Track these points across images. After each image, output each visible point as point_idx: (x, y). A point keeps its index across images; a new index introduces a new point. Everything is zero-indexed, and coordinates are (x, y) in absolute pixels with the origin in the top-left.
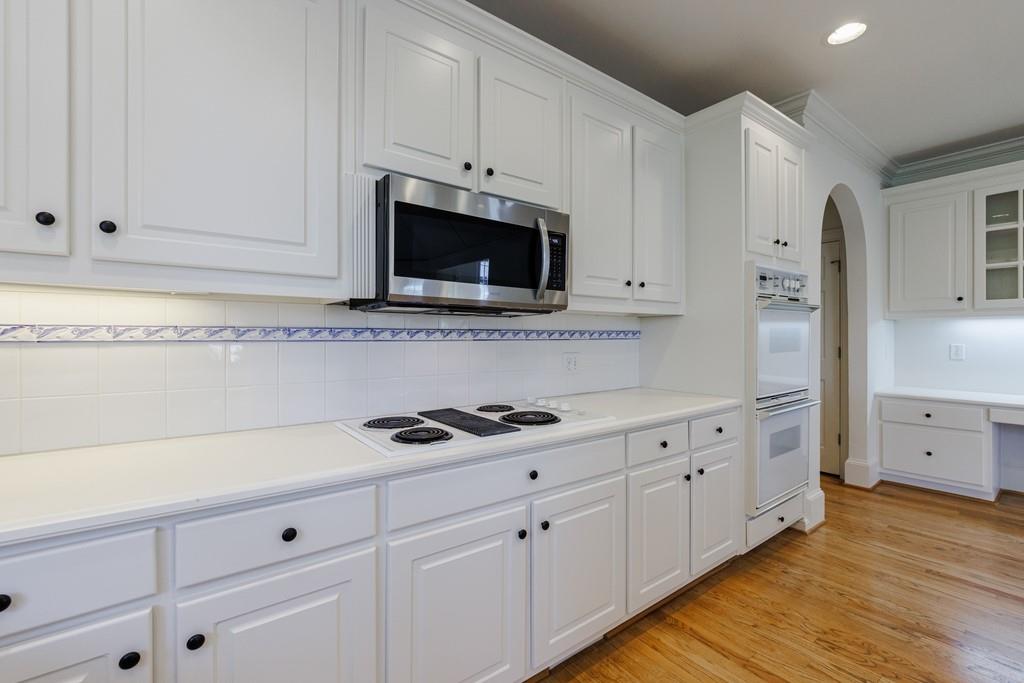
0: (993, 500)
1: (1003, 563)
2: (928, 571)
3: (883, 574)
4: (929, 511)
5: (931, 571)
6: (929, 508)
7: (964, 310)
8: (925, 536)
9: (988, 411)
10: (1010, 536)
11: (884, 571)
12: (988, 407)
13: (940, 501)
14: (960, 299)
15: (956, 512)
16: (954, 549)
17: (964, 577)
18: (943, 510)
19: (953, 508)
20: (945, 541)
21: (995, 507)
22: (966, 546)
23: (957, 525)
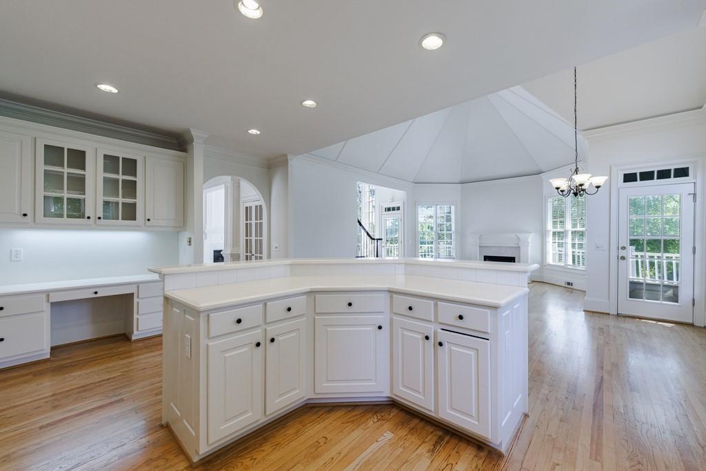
0: (49, 357)
1: (79, 392)
2: (41, 428)
3: (9, 456)
4: (10, 386)
5: (43, 426)
6: (8, 383)
7: (28, 223)
8: (21, 405)
9: (48, 295)
10: (72, 374)
11: (7, 453)
12: (47, 293)
13: (14, 374)
14: (25, 215)
15: (30, 376)
16: (46, 402)
17: (66, 415)
18: (21, 379)
19: (27, 375)
20: (36, 400)
21: (53, 361)
22: (53, 395)
23: (37, 385)
